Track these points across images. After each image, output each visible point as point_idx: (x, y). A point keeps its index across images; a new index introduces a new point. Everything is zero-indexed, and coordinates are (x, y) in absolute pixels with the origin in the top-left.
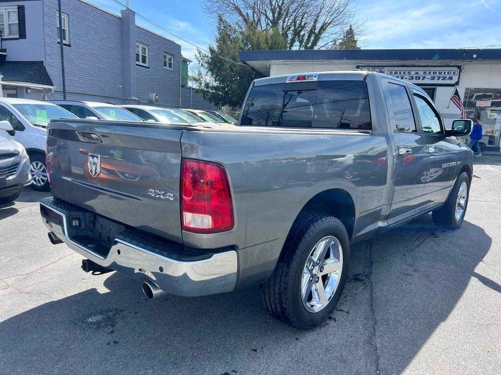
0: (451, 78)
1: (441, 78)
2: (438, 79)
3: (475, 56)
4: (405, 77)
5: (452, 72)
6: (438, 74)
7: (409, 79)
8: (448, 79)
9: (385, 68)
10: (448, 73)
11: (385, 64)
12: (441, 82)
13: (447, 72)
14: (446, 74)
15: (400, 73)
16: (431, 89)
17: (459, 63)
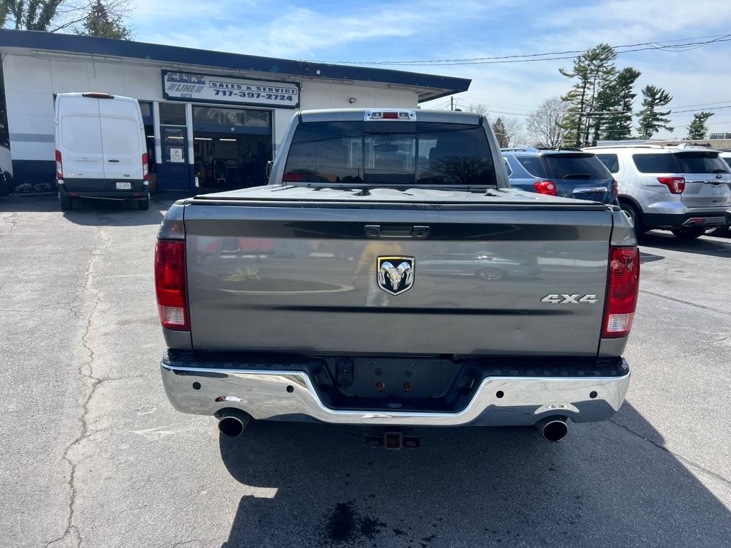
0: (290, 98)
1: (279, 98)
2: (276, 98)
3: (318, 72)
4: (235, 92)
5: (291, 90)
6: (274, 91)
7: (240, 96)
8: (287, 99)
9: (206, 77)
10: (286, 91)
11: (204, 71)
12: (278, 102)
13: (284, 90)
14: (284, 92)
15: (227, 86)
16: (267, 111)
17: (298, 79)
